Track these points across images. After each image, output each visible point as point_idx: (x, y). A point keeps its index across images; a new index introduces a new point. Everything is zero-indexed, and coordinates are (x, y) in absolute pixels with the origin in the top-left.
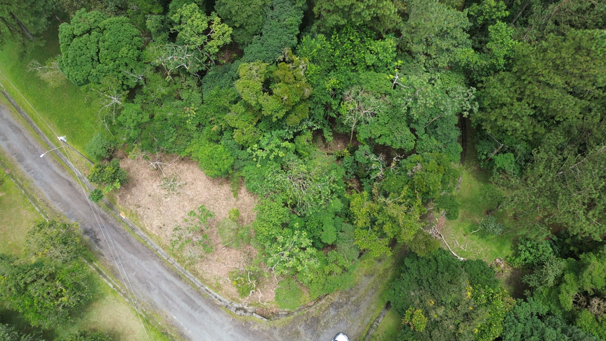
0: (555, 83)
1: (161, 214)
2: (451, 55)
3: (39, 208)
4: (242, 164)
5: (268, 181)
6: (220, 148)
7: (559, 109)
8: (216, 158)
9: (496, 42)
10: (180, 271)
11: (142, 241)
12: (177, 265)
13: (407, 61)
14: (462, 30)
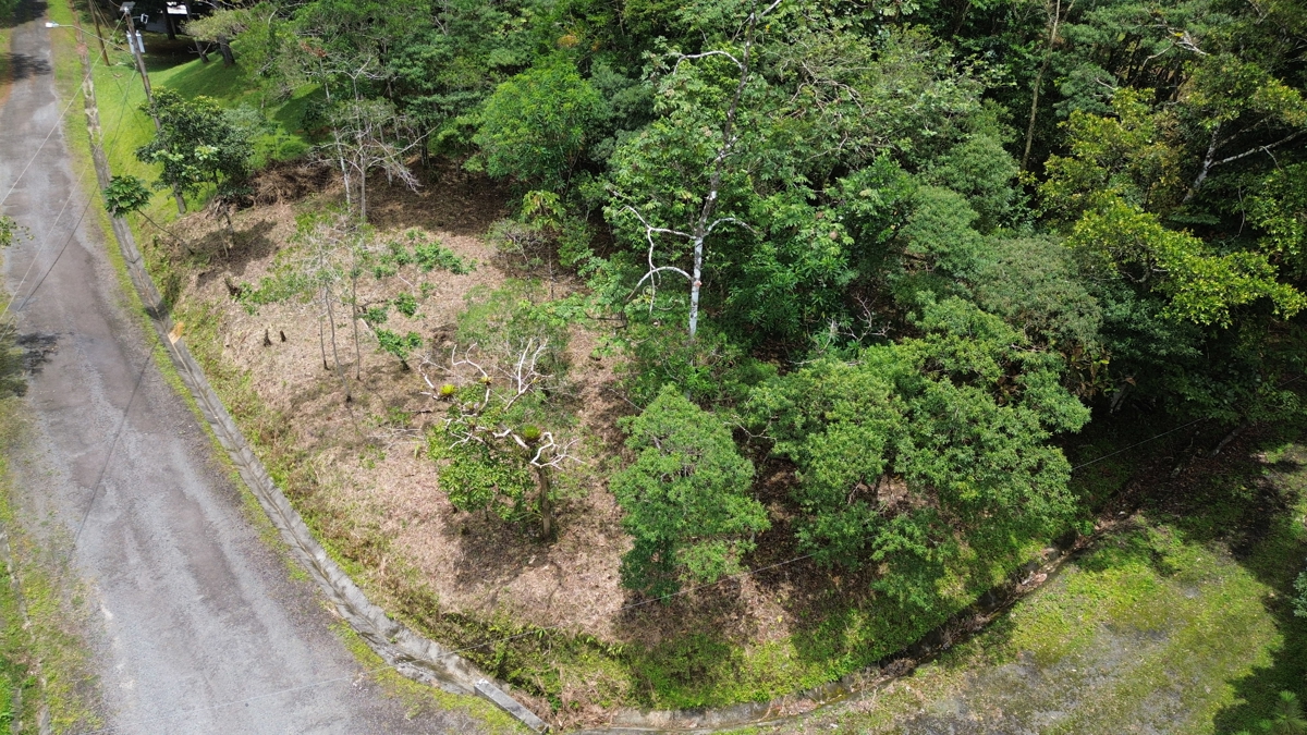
11: (183, 393)
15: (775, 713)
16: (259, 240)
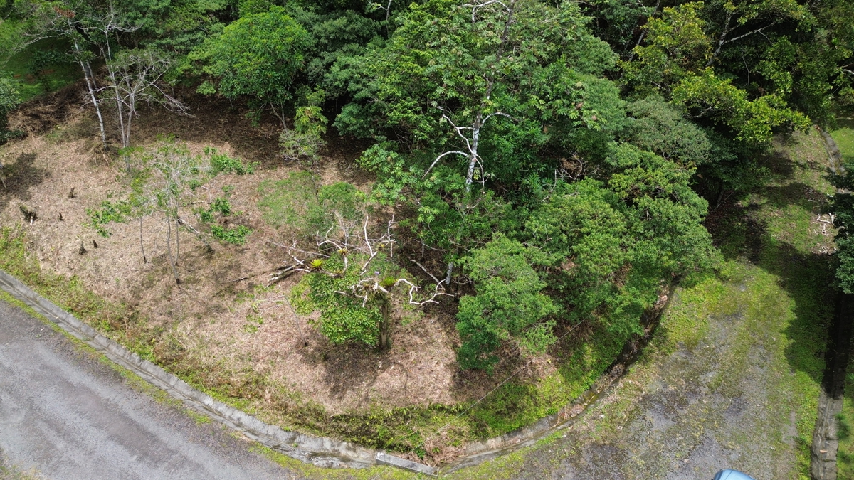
15: (562, 418)
16: (27, 170)
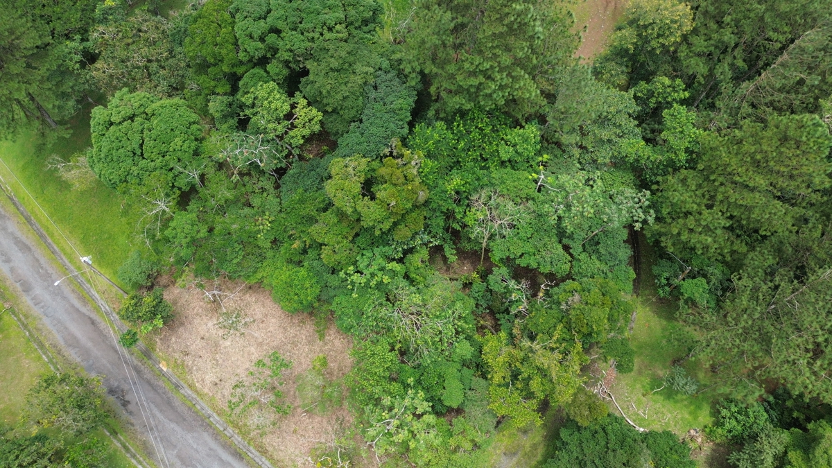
0: (756, 184)
1: (217, 365)
2: (614, 148)
3: (48, 357)
4: (332, 293)
5: (368, 318)
6: (303, 272)
7: (763, 220)
8: (296, 285)
9: (673, 131)
10: (241, 447)
11: (189, 403)
12: (238, 439)
13: (556, 156)
14: (628, 116)
